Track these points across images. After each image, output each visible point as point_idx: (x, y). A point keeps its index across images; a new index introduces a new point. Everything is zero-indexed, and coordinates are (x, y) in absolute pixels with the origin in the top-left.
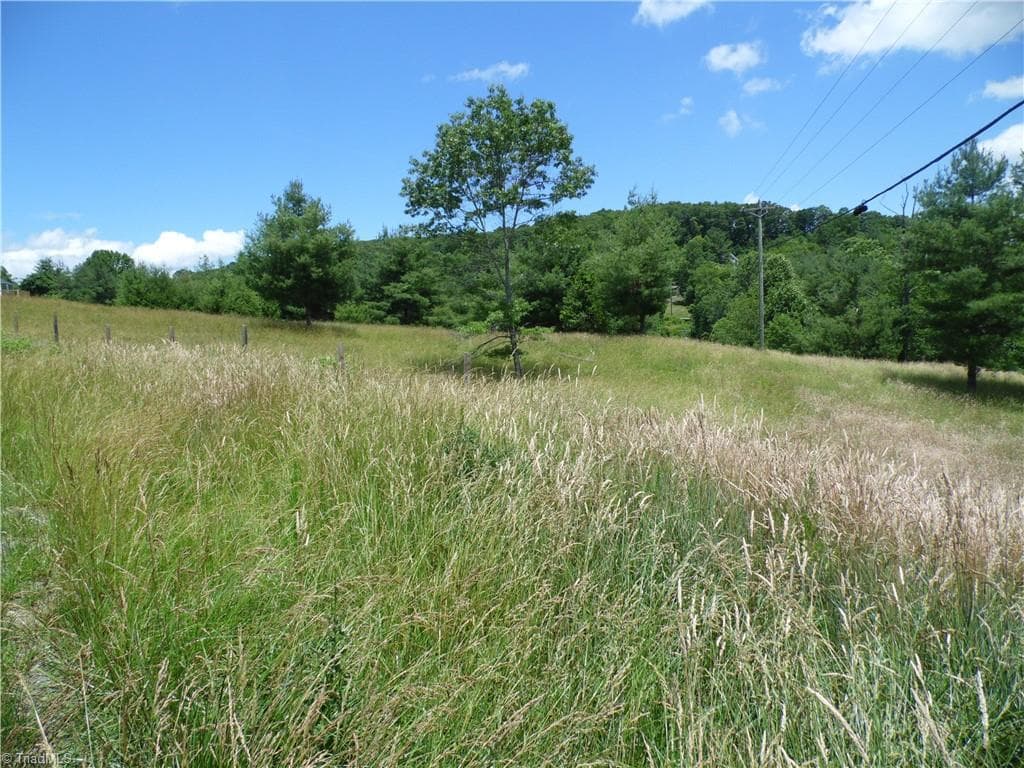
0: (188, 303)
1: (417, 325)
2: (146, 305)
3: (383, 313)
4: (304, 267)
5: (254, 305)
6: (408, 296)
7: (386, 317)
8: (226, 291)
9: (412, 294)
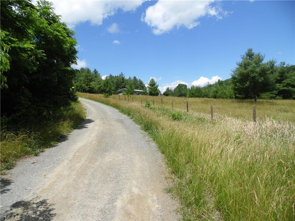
1: (290, 99)
3: (274, 95)
4: (254, 77)
5: (227, 95)
6: (286, 88)
7: (276, 97)
8: (218, 91)
9: (288, 87)
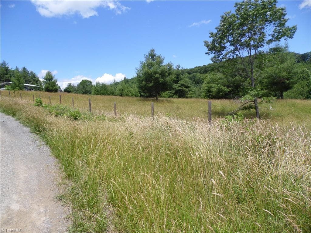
0: (112, 93)
1: (183, 98)
2: (100, 95)
3: (172, 94)
4: (157, 79)
5: (133, 93)
6: (181, 88)
7: (173, 96)
8: (124, 89)
9: (182, 87)
